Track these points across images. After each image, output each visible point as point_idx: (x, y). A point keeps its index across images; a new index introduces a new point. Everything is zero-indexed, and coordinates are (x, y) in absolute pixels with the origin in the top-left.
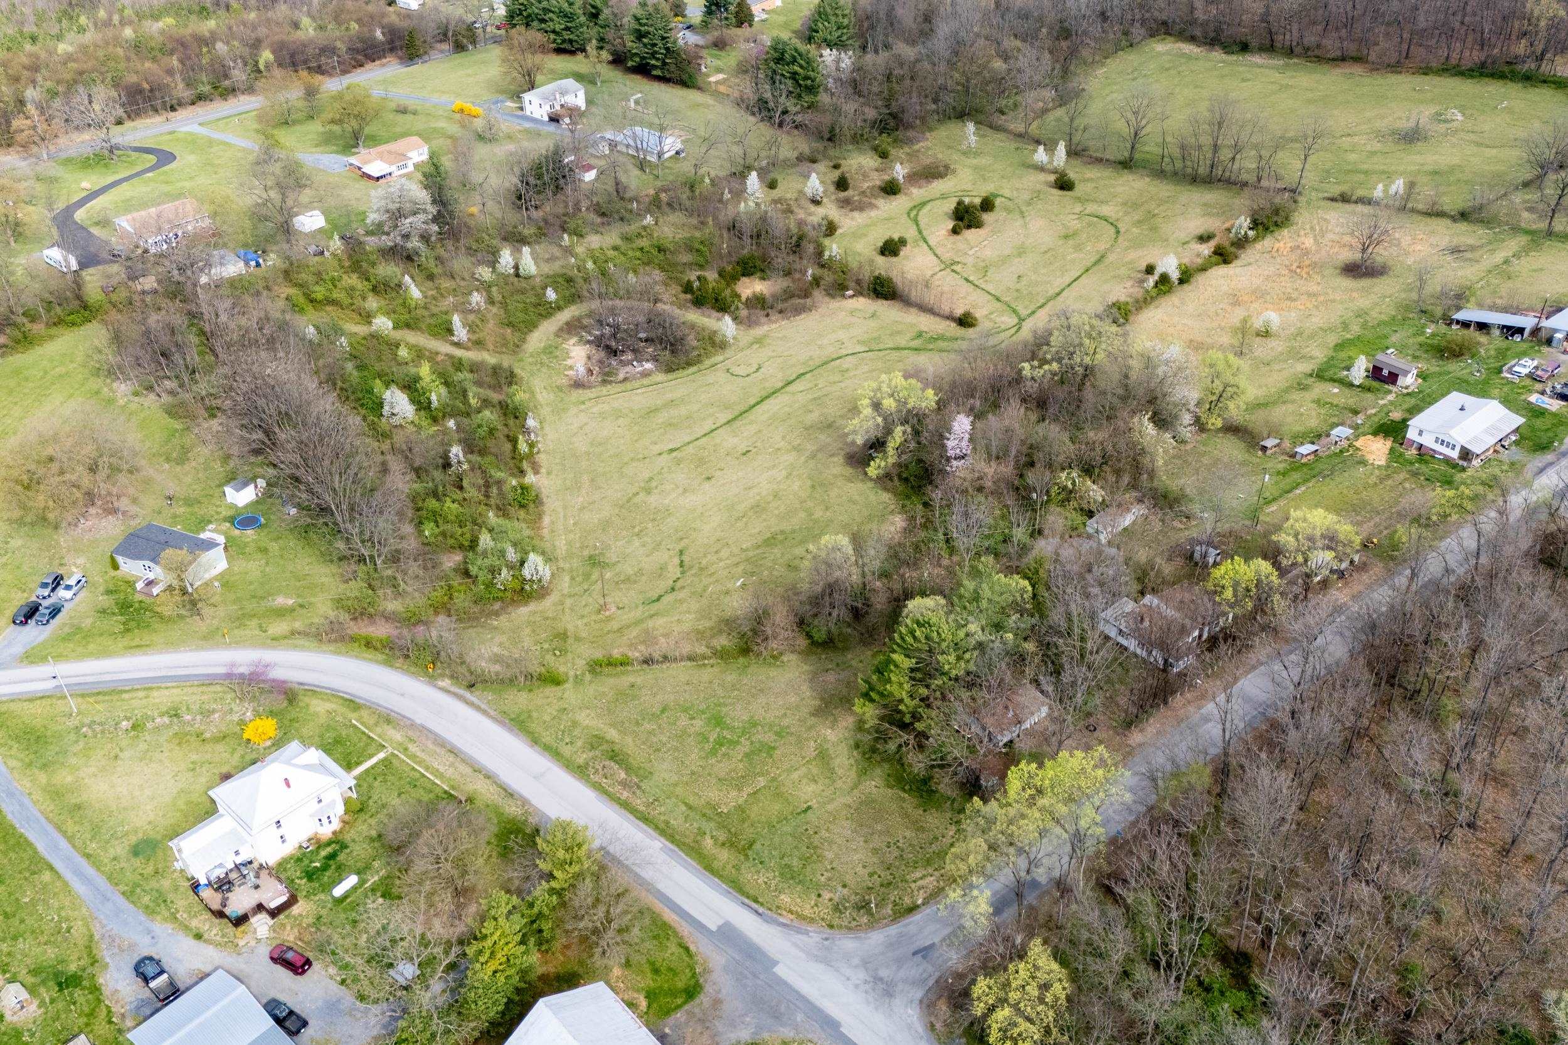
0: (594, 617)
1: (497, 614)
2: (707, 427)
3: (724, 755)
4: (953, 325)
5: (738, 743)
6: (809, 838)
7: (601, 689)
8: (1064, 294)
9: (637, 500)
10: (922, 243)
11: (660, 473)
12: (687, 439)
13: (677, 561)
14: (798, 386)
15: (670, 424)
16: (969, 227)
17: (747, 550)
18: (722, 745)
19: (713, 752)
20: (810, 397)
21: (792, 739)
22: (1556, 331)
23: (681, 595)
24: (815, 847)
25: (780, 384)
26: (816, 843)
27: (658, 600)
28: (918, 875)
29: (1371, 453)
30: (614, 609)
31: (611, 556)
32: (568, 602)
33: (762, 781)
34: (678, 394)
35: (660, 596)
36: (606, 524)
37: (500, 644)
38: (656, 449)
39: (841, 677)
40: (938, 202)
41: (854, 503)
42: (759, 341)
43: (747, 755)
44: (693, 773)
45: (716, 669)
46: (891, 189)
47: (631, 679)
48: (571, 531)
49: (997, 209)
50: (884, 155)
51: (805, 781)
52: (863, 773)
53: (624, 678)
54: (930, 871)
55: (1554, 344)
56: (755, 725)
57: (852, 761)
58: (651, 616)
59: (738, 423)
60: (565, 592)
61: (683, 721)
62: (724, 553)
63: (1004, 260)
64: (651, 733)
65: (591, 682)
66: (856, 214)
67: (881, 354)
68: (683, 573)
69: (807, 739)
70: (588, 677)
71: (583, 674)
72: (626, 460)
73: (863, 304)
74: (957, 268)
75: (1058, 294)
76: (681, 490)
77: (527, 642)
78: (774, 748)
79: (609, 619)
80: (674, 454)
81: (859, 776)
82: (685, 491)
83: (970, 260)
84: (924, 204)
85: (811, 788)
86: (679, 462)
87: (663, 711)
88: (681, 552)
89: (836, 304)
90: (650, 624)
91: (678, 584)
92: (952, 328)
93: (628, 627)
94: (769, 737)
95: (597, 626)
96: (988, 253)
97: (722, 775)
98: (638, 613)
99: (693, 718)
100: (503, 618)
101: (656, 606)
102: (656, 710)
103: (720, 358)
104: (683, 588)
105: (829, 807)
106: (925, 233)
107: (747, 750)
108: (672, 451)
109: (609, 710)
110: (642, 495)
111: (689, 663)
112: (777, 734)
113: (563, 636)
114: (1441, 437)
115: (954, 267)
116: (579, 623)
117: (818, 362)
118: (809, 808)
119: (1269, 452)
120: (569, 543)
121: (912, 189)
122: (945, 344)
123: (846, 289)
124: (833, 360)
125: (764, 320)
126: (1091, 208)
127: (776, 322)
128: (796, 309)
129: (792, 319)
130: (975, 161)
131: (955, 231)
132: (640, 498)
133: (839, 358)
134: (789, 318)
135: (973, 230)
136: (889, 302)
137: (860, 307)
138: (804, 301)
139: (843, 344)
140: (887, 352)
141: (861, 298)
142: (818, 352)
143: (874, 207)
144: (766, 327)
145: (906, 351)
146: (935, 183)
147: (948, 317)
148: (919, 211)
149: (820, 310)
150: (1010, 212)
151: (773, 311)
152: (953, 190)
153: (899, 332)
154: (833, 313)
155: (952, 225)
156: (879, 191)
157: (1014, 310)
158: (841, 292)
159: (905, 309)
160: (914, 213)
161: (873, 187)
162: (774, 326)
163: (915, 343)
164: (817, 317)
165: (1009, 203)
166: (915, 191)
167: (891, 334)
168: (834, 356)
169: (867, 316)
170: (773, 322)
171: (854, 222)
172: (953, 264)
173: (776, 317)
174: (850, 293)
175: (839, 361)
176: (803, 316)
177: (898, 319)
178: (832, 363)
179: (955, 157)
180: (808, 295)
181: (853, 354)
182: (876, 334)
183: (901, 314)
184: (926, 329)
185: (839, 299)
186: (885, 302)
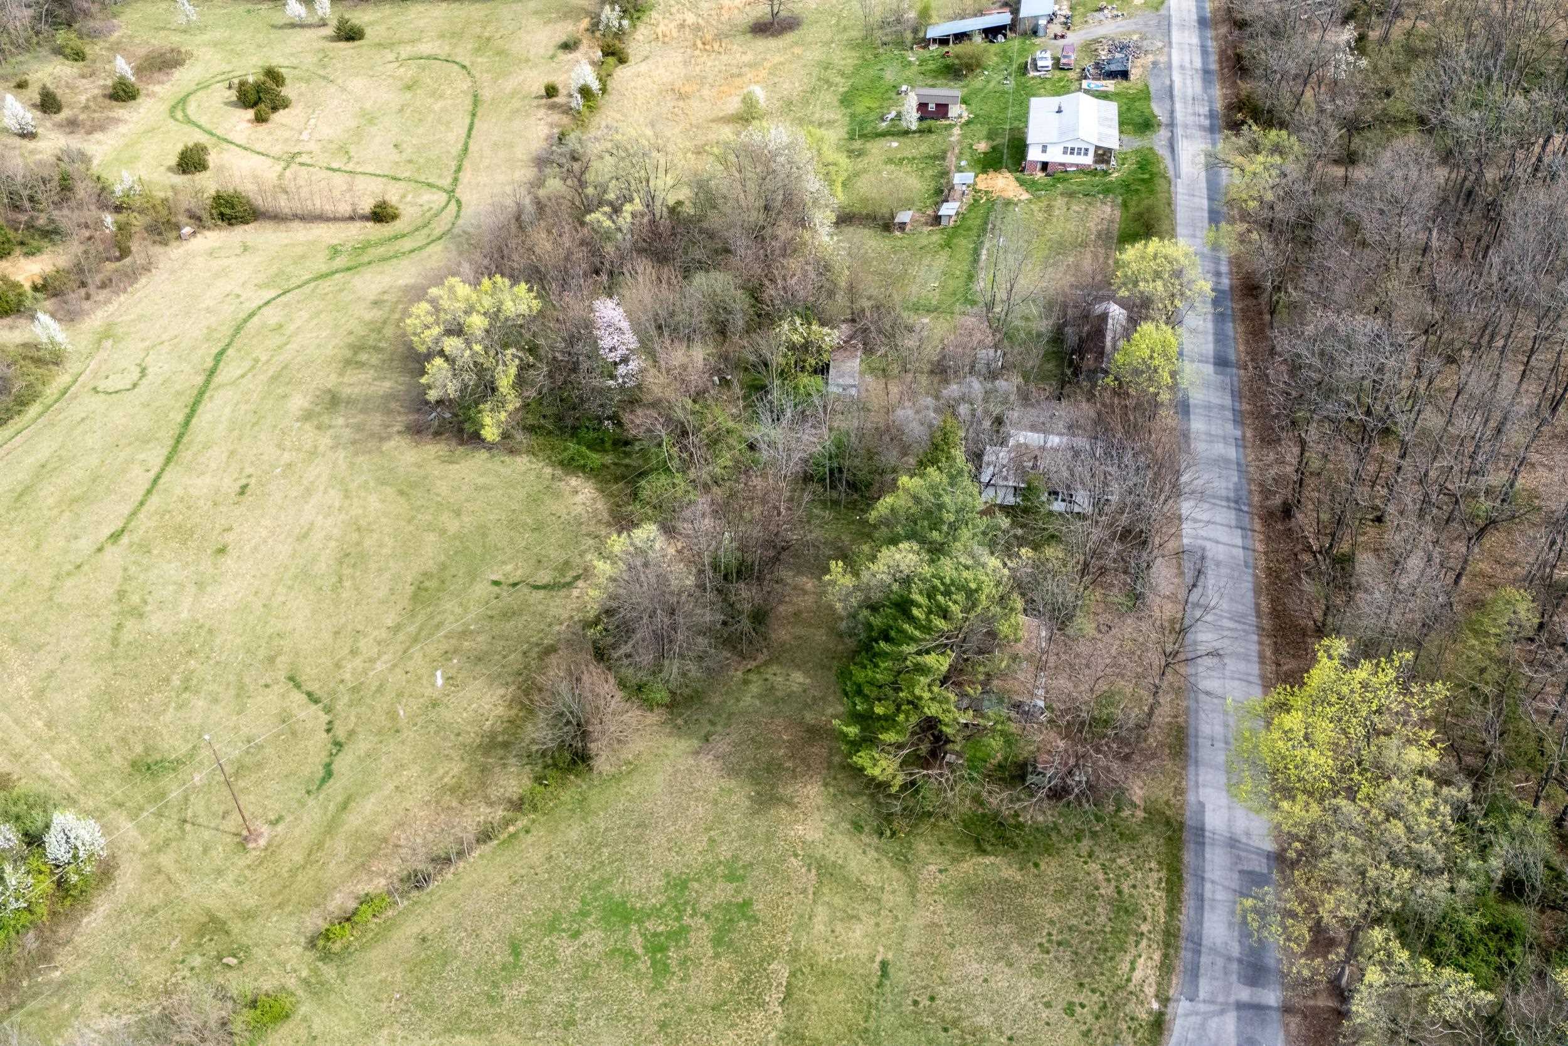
0: (242, 861)
1: (45, 956)
2: (143, 481)
3: (683, 963)
4: (370, 224)
5: (684, 930)
6: (932, 1014)
7: (372, 978)
8: (472, 147)
9: (126, 636)
10: (225, 145)
11: (127, 579)
12: (126, 510)
13: (299, 697)
14: (229, 371)
15: (74, 502)
16: (275, 109)
17: (397, 629)
18: (663, 949)
19: (661, 969)
20: (263, 377)
21: (760, 872)
22: (1036, 18)
23: (362, 745)
24: (955, 1023)
25: (200, 380)
26: (950, 1015)
27: (329, 774)
28: (1125, 967)
29: (1003, 190)
30: (265, 829)
31: (173, 745)
32: (166, 860)
33: (781, 970)
34: (44, 449)
35: (328, 766)
36: (109, 699)
37: (104, 1007)
38: (85, 544)
39: (735, 737)
40: (202, 94)
41: (486, 488)
42: (107, 333)
43: (717, 941)
44: (663, 1025)
45: (539, 832)
46: (123, 93)
47: (411, 928)
48: (53, 740)
49: (287, 81)
50: (78, 56)
51: (839, 927)
52: (903, 861)
53: (397, 935)
54: (1134, 952)
55: (1041, 32)
56: (684, 885)
57: (873, 854)
58: (344, 806)
59: (186, 455)
60: (143, 845)
61: (567, 950)
62: (366, 646)
63: (357, 133)
64: (530, 1001)
65: (343, 978)
66: (100, 135)
67: (307, 289)
68: (328, 710)
69: (782, 859)
70: (329, 972)
71: (316, 971)
72: (47, 582)
73: (214, 238)
74: (304, 159)
75: (466, 151)
76: (192, 589)
77: (156, 973)
78: (747, 903)
79: (271, 849)
80: (125, 540)
81: (905, 870)
82: (200, 585)
83: (312, 146)
85: (858, 932)
86: (145, 548)
87: (516, 951)
88: (293, 680)
89: (176, 252)
90: (353, 820)
91: (340, 733)
92: (373, 230)
93: (320, 845)
94: (723, 892)
95: (261, 874)
96: (329, 131)
97: (710, 998)
98: (314, 814)
99: (576, 935)
100: (63, 956)
101: (336, 788)
102: (502, 956)
103: (63, 379)
104: (351, 733)
105: (911, 945)
106: (218, 132)
107: (708, 932)
108: (115, 537)
109: (421, 1006)
110: (130, 624)
111: (485, 848)
112: (731, 877)
113: (213, 925)
114: (1070, 145)
115: (299, 160)
116: (222, 885)
117: (226, 331)
118: (884, 965)
119: (908, 228)
120: (67, 761)
121: (151, 87)
122: (381, 250)
123: (178, 227)
124: (245, 321)
125: (86, 305)
126: (405, 51)
127: (108, 301)
128: (126, 275)
129: (130, 289)
130: (207, 37)
131: (260, 119)
132: (131, 630)
133: (251, 315)
134: (125, 290)
135: (281, 111)
136: (252, 225)
137: (217, 244)
138: (127, 261)
139: (238, 296)
140: (313, 285)
141: (208, 233)
142: (213, 319)
143: (117, 121)
144: (100, 314)
145: (337, 276)
146: (178, 74)
147: (352, 218)
148: (184, 110)
149: (161, 266)
150: (308, 81)
151: (92, 289)
152: (208, 76)
153: (303, 257)
154: (185, 263)
155: (250, 114)
156: (107, 101)
157: (429, 185)
158: (175, 234)
159: (282, 226)
160: (179, 115)
161: (95, 98)
162: (111, 308)
163: (339, 262)
164: (166, 275)
165: (296, 72)
166: (157, 88)
167: (295, 263)
168: (243, 315)
169: (238, 251)
170: (105, 303)
171: (105, 147)
172: (294, 156)
173: (102, 295)
174: (187, 230)
175: (255, 319)
176: (143, 280)
177: (286, 242)
178: (249, 325)
179: (175, 39)
180: (125, 252)
181: (267, 303)
182: (274, 270)
183: (284, 235)
184: (336, 242)
185: (175, 244)
186: (246, 227)
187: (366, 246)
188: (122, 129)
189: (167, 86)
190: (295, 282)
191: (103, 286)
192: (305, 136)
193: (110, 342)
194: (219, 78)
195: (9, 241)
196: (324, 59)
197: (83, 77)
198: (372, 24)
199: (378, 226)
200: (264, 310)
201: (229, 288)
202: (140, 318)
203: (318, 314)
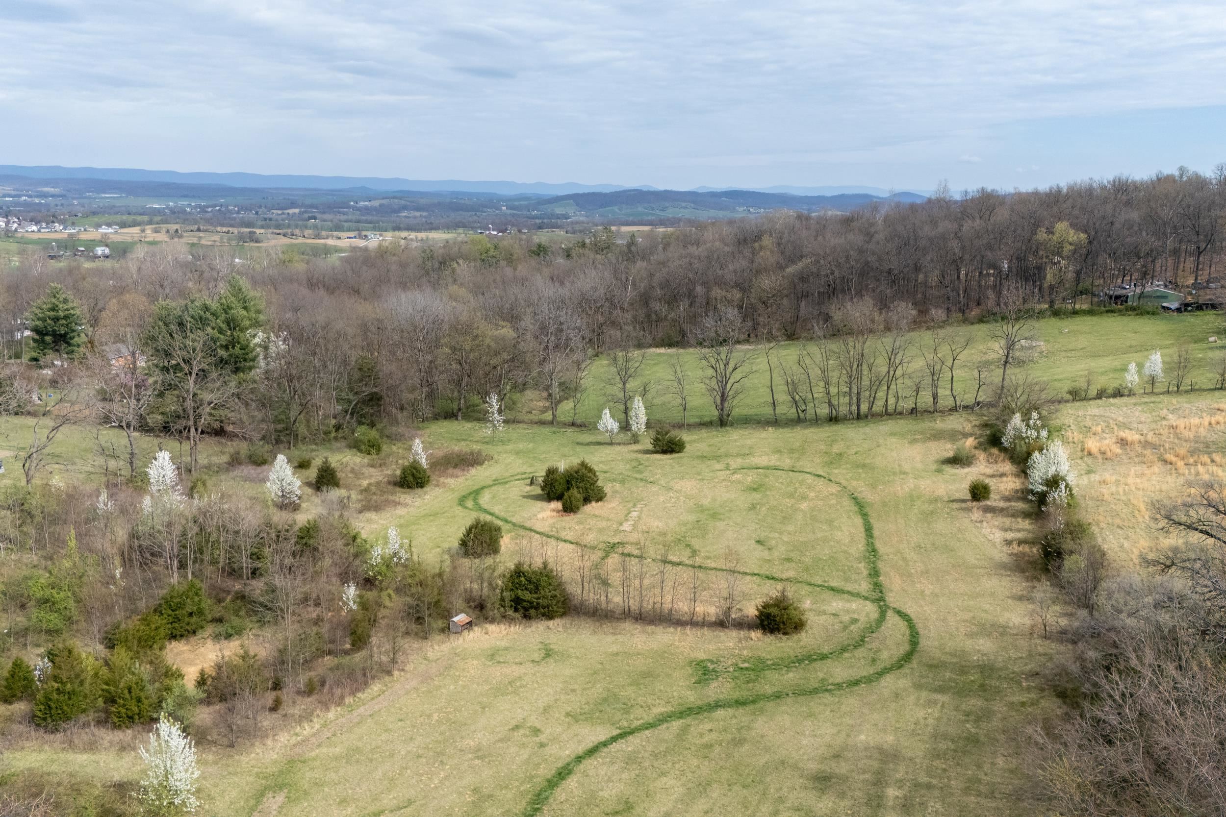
4: (759, 635)
8: (881, 547)
10: (522, 531)
46: (411, 480)
50: (373, 450)
67: (669, 732)
73: (500, 635)
74: (628, 549)
83: (637, 537)
89: (437, 649)
92: (765, 644)
106: (515, 520)
115: (621, 550)
121: (442, 480)
122: (791, 677)
123: (447, 615)
124: (552, 784)
125: (267, 721)
126: (738, 462)
127: (307, 717)
128: (351, 675)
129: (349, 700)
130: (510, 447)
131: (569, 509)
133: (563, 773)
134: (340, 701)
135: (594, 504)
136: (557, 621)
137: (503, 644)
138: (358, 656)
139: (536, 731)
140: (676, 725)
141: (492, 628)
142: (487, 773)
143: (397, 504)
144: (284, 738)
145: (720, 713)
146: (473, 471)
147: (721, 624)
148: (475, 500)
149: (409, 667)
150: (623, 482)
151: (286, 695)
152: (507, 474)
153: (648, 675)
154: (449, 667)
155: (557, 505)
156: (390, 487)
157: (832, 589)
158: (440, 623)
159: (607, 627)
160: (470, 504)
161: (378, 484)
162: (307, 730)
163: (716, 690)
164: (414, 683)
165: (608, 475)
166: (451, 481)
167: (635, 683)
168: (546, 771)
169: (536, 656)
170: (300, 720)
171: (374, 526)
172: (613, 546)
173: (304, 704)
174: (461, 618)
175: (572, 783)
176: (376, 687)
177: (614, 648)
178: (560, 794)
179: (476, 447)
180: (359, 641)
181: (592, 751)
182: (598, 690)
183: (610, 638)
184: (701, 656)
185: (439, 637)
186: (551, 623)
187: (759, 667)
188: (400, 511)
189: (461, 480)
190: (640, 716)
191: (309, 690)
192: (627, 526)
193: (280, 798)
194: (519, 477)
195: (200, 612)
196: (637, 467)
197: (372, 466)
198: (691, 442)
199: (770, 639)
200: (589, 764)
201: (519, 715)
202: (351, 756)
203: (704, 787)
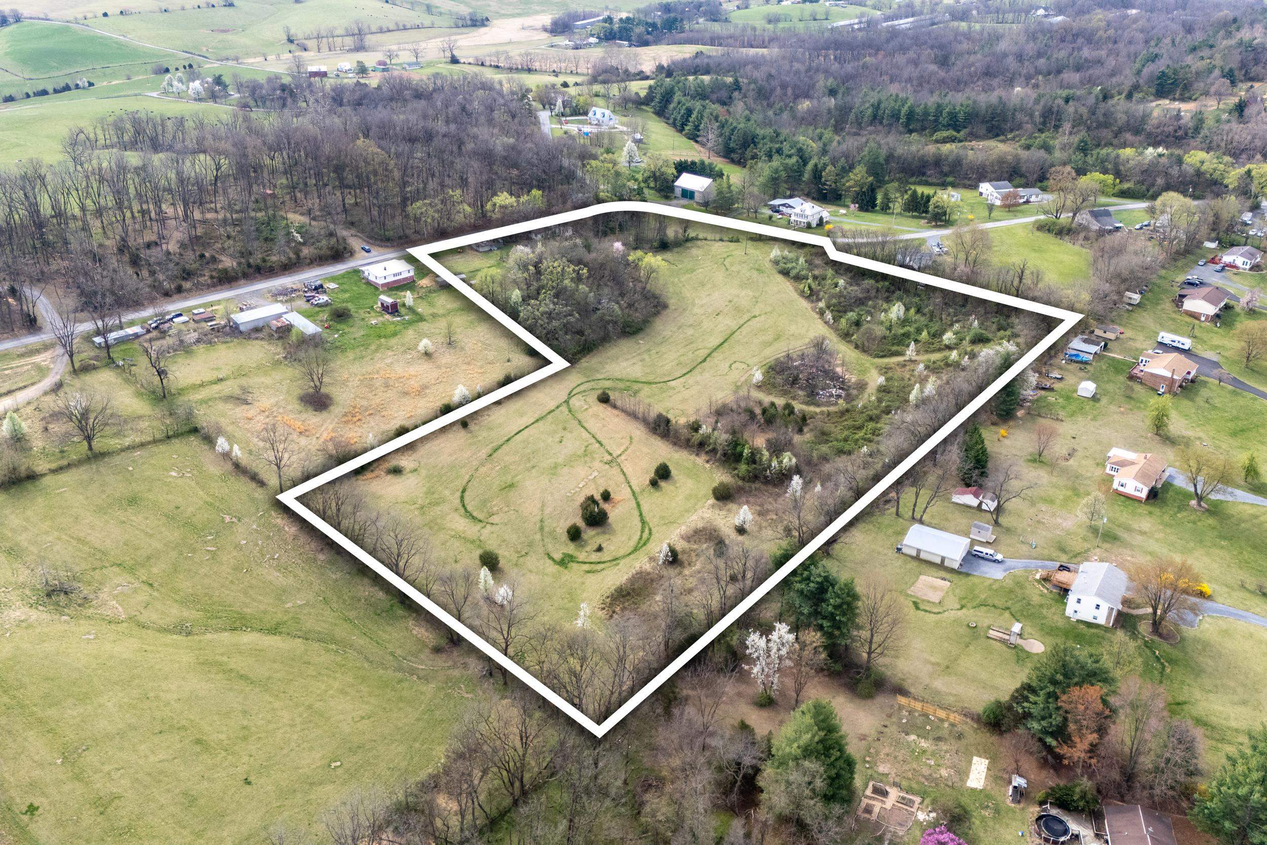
2: (743, 329)
11: (755, 306)
12: (750, 323)
14: (703, 354)
15: (764, 331)
16: (594, 500)
20: (695, 345)
38: (763, 318)
40: (622, 552)
42: (738, 388)
59: (729, 332)
63: (570, 461)
66: (700, 525)
67: (658, 380)
75: (537, 421)
76: (740, 297)
82: (738, 296)
84: (636, 549)
96: (581, 471)
108: (755, 317)
115: (609, 458)
117: (696, 371)
124: (687, 373)
132: (757, 295)
168: (688, 376)
172: (610, 462)
175: (684, 372)
178: (687, 371)
199: (609, 396)
